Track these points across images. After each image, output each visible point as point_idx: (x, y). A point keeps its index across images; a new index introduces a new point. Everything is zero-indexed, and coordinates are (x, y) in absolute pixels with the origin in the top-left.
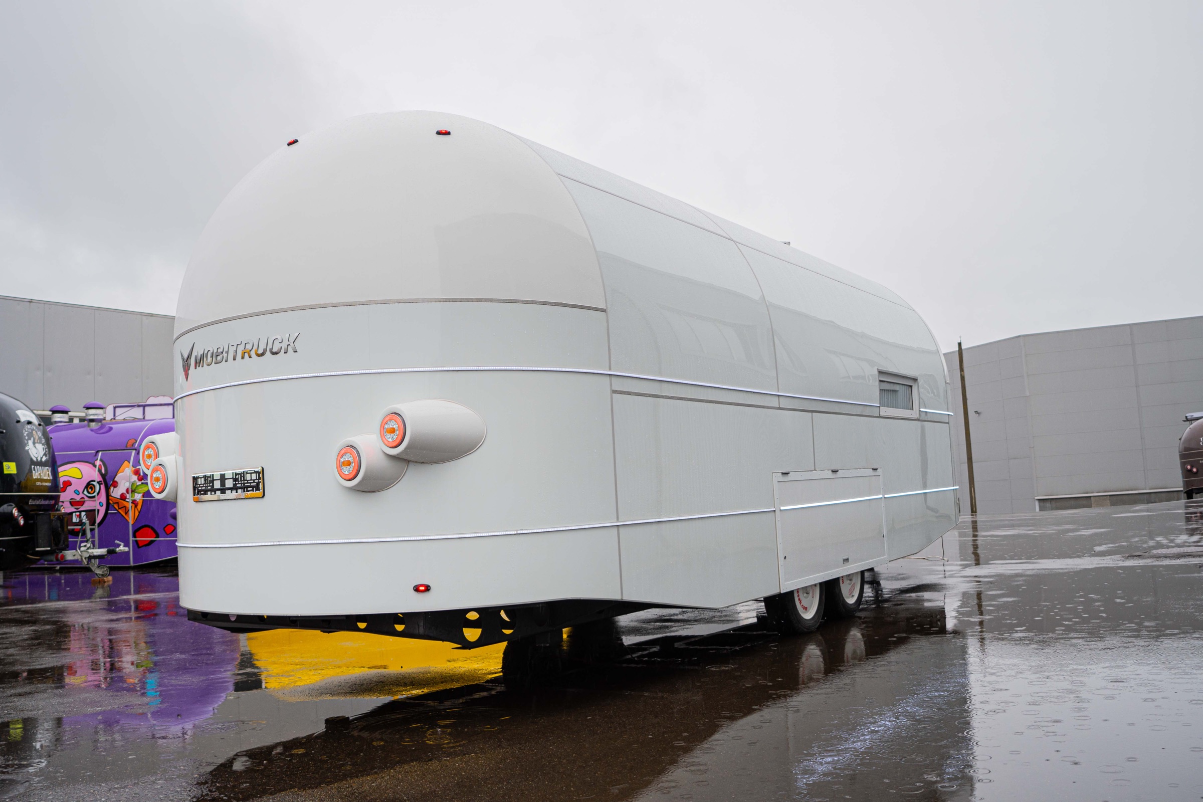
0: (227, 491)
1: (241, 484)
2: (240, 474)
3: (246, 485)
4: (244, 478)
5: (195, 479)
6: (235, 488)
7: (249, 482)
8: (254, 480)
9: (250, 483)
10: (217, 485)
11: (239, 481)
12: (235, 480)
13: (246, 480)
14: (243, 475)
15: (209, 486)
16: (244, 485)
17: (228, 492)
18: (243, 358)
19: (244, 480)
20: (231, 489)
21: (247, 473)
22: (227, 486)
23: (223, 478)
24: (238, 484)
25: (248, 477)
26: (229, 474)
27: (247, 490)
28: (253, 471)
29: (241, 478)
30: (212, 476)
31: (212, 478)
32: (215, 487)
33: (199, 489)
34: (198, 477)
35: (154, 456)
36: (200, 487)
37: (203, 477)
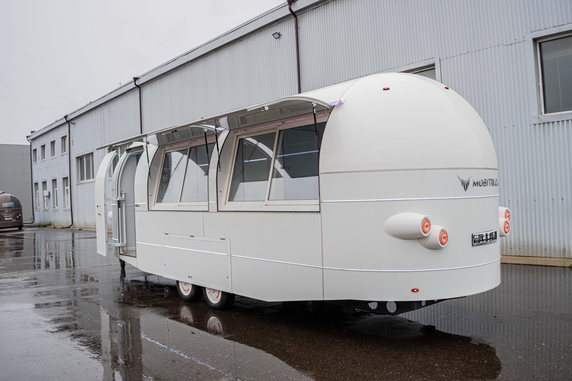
2: (492, 233)
5: (473, 236)
6: (490, 239)
7: (494, 236)
12: (490, 235)
15: (481, 239)
17: (488, 241)
18: (491, 186)
22: (488, 238)
23: (486, 235)
24: (491, 237)
25: (494, 234)
26: (488, 233)
27: (493, 239)
28: (495, 232)
29: (492, 235)
30: (482, 234)
31: (482, 235)
32: (484, 239)
33: (475, 240)
34: (475, 235)
35: (429, 226)
36: (476, 239)
37: (478, 235)
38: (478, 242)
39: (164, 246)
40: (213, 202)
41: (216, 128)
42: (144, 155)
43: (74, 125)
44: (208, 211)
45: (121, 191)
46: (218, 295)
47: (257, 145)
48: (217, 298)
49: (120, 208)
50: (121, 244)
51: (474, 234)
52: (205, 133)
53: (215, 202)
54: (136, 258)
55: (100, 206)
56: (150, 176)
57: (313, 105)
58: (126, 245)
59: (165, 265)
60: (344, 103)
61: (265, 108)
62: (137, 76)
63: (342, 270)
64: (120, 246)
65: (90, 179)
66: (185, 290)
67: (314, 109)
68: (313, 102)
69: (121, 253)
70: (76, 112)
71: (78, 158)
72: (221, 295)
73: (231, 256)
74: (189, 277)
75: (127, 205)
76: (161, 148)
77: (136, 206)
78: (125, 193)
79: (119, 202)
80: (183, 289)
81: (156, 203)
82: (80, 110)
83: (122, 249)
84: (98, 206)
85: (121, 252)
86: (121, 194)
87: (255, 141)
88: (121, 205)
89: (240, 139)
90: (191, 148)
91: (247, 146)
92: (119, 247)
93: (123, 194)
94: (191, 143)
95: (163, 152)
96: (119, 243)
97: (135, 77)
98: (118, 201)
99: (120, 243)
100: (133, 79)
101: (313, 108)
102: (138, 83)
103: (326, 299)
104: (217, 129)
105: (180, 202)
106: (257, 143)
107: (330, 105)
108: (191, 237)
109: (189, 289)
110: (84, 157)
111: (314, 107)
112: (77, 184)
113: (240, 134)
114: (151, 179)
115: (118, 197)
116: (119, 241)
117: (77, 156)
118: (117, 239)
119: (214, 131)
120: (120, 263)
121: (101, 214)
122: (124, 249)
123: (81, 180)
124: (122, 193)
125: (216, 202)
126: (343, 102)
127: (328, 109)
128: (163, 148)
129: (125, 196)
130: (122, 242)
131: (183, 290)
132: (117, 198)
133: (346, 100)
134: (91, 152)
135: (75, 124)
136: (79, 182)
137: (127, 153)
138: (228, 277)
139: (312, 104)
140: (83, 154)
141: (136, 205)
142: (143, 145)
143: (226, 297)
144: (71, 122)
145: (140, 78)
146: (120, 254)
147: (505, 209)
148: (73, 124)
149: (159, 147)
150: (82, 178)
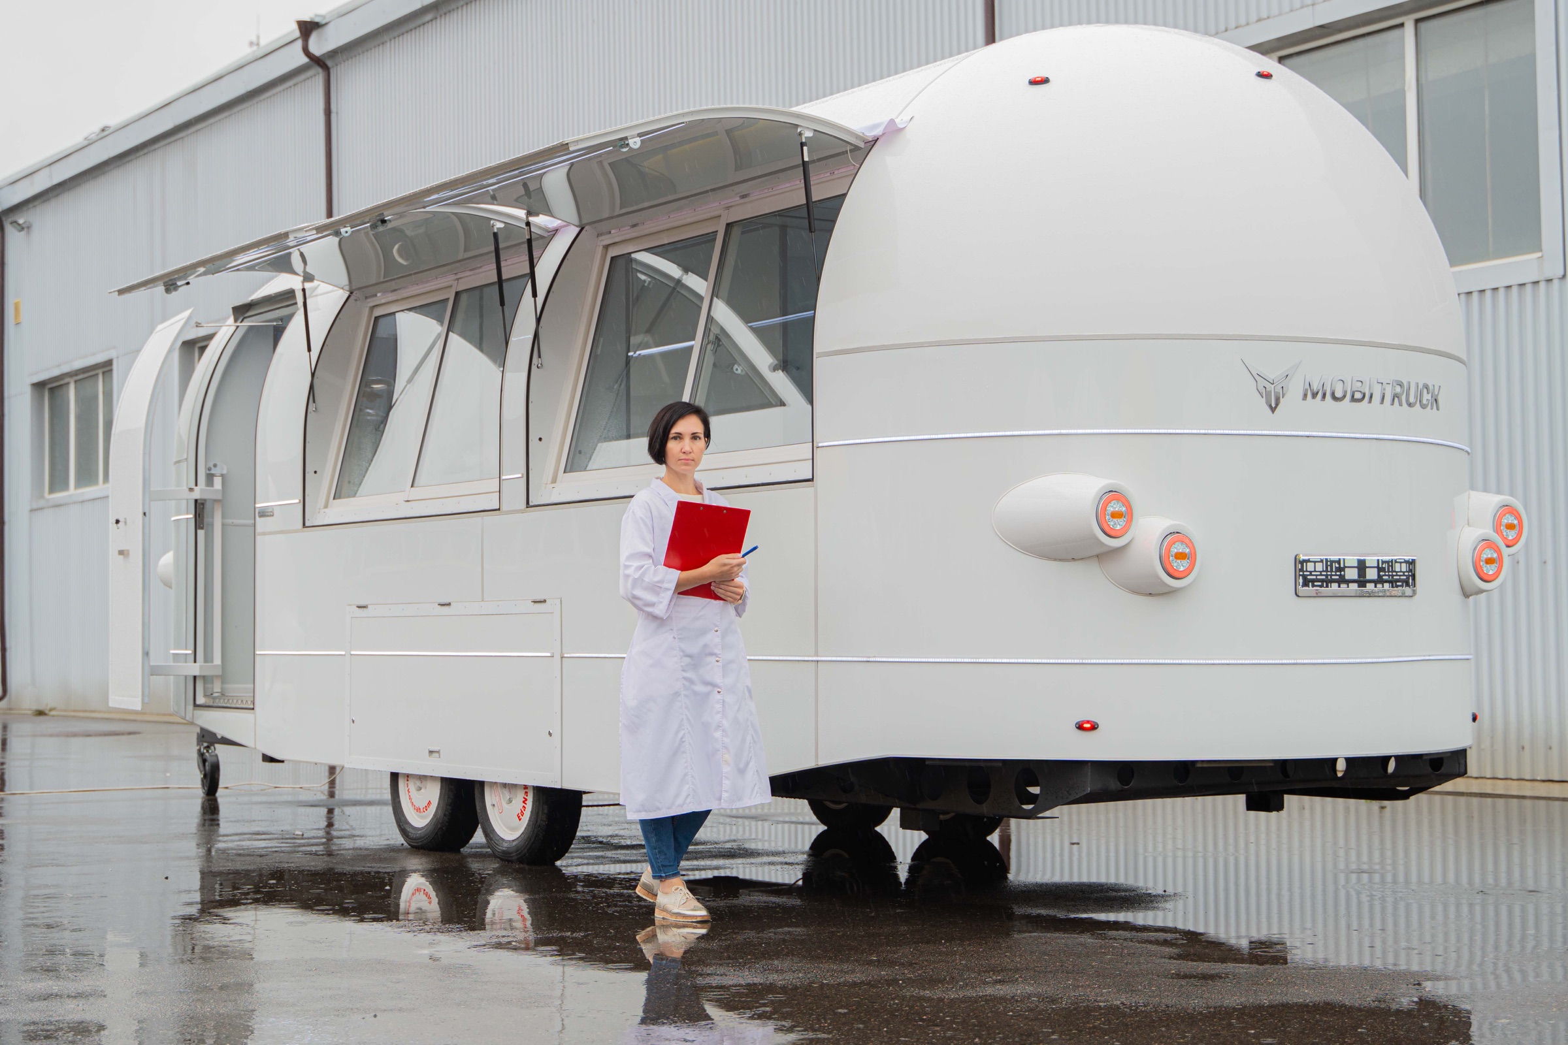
0: (1368, 585)
1: (1389, 576)
2: (1387, 562)
3: (1395, 577)
4: (1392, 568)
5: (1300, 564)
6: (1379, 581)
7: (1398, 574)
8: (1404, 572)
9: (1400, 576)
10: (1352, 574)
11: (1385, 572)
12: (1380, 569)
13: (1395, 572)
14: (1391, 563)
15: (1336, 575)
16: (1392, 578)
17: (1370, 586)
18: (1392, 404)
19: (1392, 571)
20: (1375, 582)
21: (1396, 562)
22: (1368, 577)
23: (1362, 566)
24: (1385, 575)
25: (1397, 567)
26: (1371, 561)
27: (1396, 584)
28: (1403, 561)
29: (1388, 569)
30: (1340, 559)
31: (1339, 562)
32: (1347, 578)
33: (1309, 577)
34: (1308, 561)
35: (1127, 515)
36: (1311, 575)
37: (1322, 561)
38: (1320, 584)
39: (352, 653)
40: (514, 475)
41: (527, 217)
42: (295, 328)
43: (23, 233)
44: (499, 509)
45: (211, 465)
46: (524, 807)
47: (683, 281)
48: (520, 820)
49: (202, 528)
50: (201, 667)
51: (1302, 557)
52: (495, 235)
53: (520, 475)
54: (254, 713)
55: (125, 522)
56: (314, 402)
57: (800, 134)
58: (219, 672)
59: (353, 721)
60: (907, 128)
61: (631, 142)
62: (316, 15)
63: (869, 662)
64: (197, 673)
65: (96, 482)
66: (418, 810)
67: (805, 149)
68: (801, 126)
69: (199, 702)
70: (35, 176)
71: (39, 386)
72: (531, 803)
73: (562, 657)
74: (431, 752)
75: (229, 521)
76: (356, 300)
77: (263, 514)
78: (225, 472)
79: (200, 508)
80: (410, 805)
81: (334, 499)
82: (54, 167)
83: (205, 689)
84: (117, 522)
85: (201, 700)
86: (210, 478)
87: (675, 266)
88: (206, 520)
89: (612, 258)
90: (457, 294)
91: (651, 286)
92: (195, 677)
93: (215, 478)
94: (460, 275)
95: (366, 311)
96: (195, 662)
97: (306, 17)
98: (196, 501)
99: (197, 664)
100: (295, 27)
101: (802, 145)
102: (320, 45)
103: (824, 761)
104: (531, 219)
105: (412, 486)
106: (682, 276)
107: (862, 135)
108: (443, 607)
109: (429, 803)
110: (68, 384)
111: (804, 140)
112: (35, 506)
113: (617, 240)
114: (316, 410)
115: (196, 485)
116: (193, 656)
117: (36, 379)
118: (186, 649)
119: (524, 226)
120: (201, 772)
121: (128, 551)
122: (213, 688)
123: (52, 491)
124: (212, 472)
125: (523, 474)
126: (901, 126)
127: (856, 148)
128: (366, 298)
129: (224, 484)
130: (206, 661)
131: (412, 809)
132: (191, 490)
133: (914, 119)
134: (100, 358)
135: (28, 228)
136: (42, 497)
137: (236, 321)
138: (550, 734)
139: (799, 130)
140: (66, 369)
141: (259, 513)
142: (294, 288)
143: (546, 811)
144: (10, 220)
145: (326, 24)
146: (196, 705)
147: (1494, 500)
148: (21, 228)
149: (351, 293)
150: (58, 481)
